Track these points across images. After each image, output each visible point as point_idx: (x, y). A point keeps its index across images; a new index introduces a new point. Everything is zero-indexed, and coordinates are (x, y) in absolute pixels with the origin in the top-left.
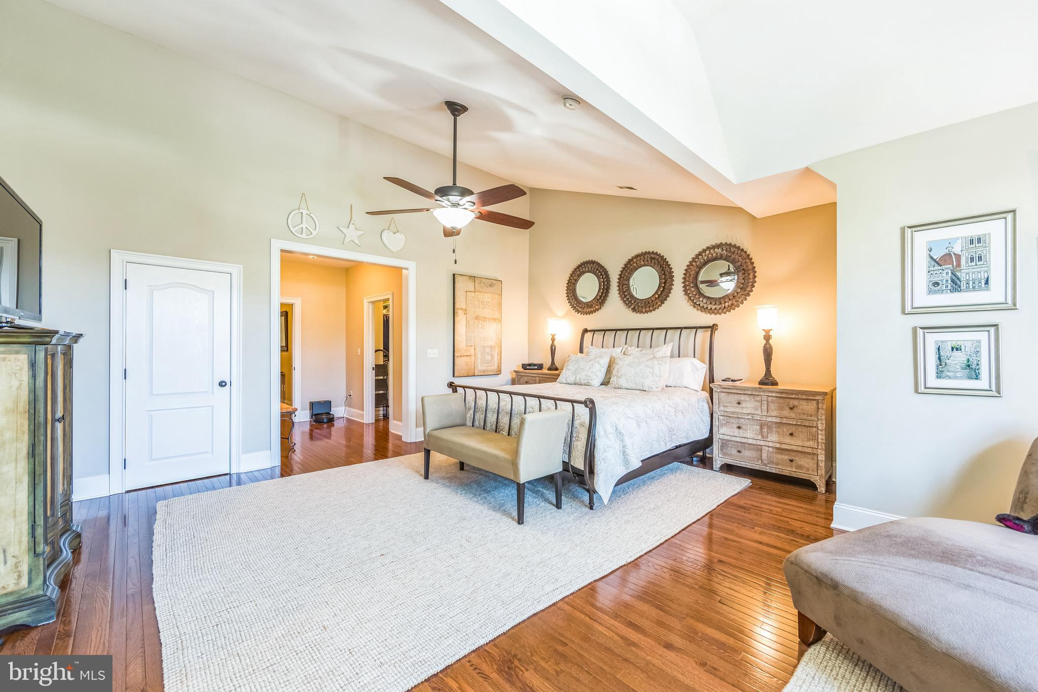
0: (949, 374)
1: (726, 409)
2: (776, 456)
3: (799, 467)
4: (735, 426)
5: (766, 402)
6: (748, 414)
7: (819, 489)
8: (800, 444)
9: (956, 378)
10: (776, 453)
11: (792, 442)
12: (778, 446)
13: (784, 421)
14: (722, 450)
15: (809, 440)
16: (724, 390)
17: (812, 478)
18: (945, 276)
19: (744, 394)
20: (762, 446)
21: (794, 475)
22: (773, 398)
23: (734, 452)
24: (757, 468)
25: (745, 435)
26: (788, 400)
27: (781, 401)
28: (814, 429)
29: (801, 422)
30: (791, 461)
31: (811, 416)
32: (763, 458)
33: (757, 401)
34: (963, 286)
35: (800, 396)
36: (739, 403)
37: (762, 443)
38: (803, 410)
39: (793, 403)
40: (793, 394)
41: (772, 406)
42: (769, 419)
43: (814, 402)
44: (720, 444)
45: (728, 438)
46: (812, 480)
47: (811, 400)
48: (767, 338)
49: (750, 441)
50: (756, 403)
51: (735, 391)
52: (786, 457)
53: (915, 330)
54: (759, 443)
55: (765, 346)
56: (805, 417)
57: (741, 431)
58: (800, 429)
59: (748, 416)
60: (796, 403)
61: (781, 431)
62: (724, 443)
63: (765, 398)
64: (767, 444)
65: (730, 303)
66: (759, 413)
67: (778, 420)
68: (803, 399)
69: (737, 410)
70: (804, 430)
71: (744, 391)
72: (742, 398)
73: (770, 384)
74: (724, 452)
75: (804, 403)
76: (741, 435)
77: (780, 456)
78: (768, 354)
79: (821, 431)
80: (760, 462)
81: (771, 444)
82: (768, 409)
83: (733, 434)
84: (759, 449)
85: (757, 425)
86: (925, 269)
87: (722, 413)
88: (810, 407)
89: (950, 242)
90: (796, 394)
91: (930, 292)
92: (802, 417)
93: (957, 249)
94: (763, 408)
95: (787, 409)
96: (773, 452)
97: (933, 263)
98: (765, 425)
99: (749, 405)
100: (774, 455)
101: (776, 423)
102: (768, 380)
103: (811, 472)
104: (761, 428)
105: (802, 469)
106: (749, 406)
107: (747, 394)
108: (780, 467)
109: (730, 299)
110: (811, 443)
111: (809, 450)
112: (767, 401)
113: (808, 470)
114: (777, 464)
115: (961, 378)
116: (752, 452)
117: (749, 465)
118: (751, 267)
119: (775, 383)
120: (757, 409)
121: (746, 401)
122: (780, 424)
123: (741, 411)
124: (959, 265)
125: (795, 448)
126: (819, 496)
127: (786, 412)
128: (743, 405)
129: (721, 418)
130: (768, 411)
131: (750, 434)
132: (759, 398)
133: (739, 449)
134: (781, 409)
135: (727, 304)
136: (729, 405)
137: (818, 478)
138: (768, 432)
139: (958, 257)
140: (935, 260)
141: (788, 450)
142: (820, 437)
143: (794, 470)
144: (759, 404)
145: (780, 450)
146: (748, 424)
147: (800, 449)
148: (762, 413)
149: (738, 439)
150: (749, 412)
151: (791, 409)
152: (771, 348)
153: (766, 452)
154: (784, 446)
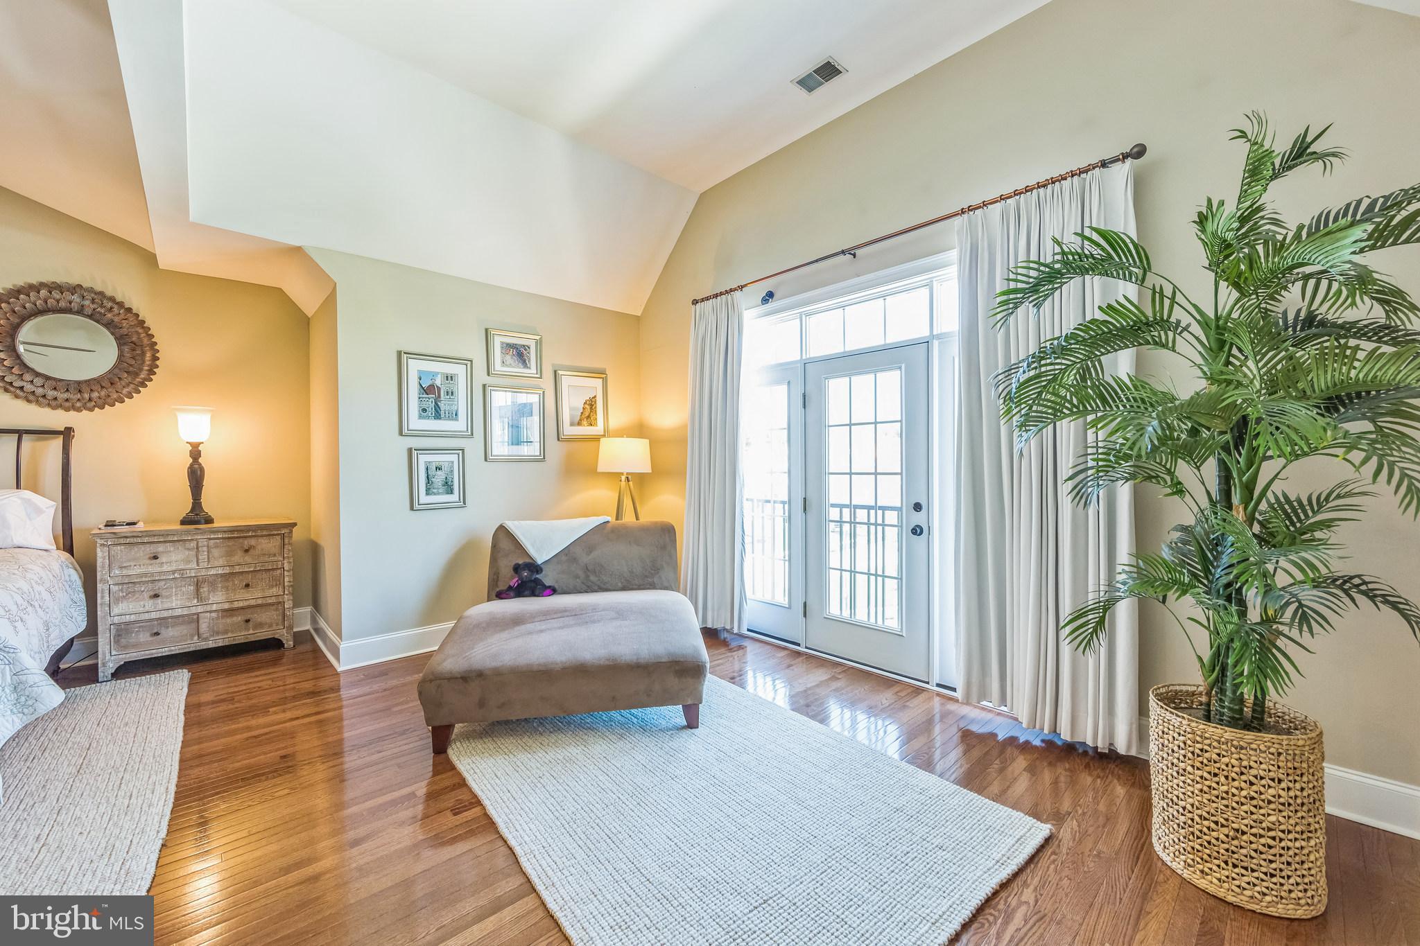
0: (435, 491)
1: (125, 572)
2: (224, 621)
3: (260, 625)
4: (146, 595)
5: (205, 549)
6: (174, 572)
7: (286, 646)
8: (260, 595)
9: (439, 494)
10: (223, 617)
11: (248, 596)
12: (226, 606)
13: (237, 569)
14: (117, 642)
15: (272, 587)
16: (122, 541)
17: (277, 633)
18: (430, 404)
19: (165, 542)
20: (198, 614)
21: (253, 639)
22: (218, 541)
23: (144, 637)
24: (191, 649)
25: (166, 606)
26: (241, 540)
27: (231, 543)
28: (279, 571)
29: (262, 566)
30: (247, 621)
31: (275, 555)
32: (201, 631)
33: (188, 549)
34: (442, 416)
35: (259, 533)
36: (155, 558)
37: (200, 609)
38: (262, 550)
39: (246, 543)
40: (248, 531)
41: (216, 552)
42: (213, 572)
43: (278, 538)
44: (113, 632)
45: (133, 618)
46: (276, 636)
47: (274, 535)
48: (195, 453)
49: (178, 612)
50: (187, 553)
51: (146, 540)
52: (239, 619)
53: (410, 450)
54: (194, 610)
55: (191, 467)
56: (267, 559)
57: (159, 601)
58: (259, 576)
59: (174, 574)
60: (253, 542)
61: (230, 584)
62: (121, 629)
63: (203, 543)
64: (208, 608)
65: (103, 393)
66: (194, 565)
67: (227, 570)
68: (262, 536)
69: (150, 569)
70: (265, 575)
71: (165, 538)
72: (161, 548)
73: (203, 521)
74: (122, 645)
75: (263, 541)
76: (160, 607)
77: (229, 621)
78: (196, 477)
79: (288, 571)
80: (196, 638)
81: (214, 607)
82: (208, 558)
83: (142, 609)
84: (195, 619)
85: (190, 585)
86: (416, 396)
87: (119, 580)
88: (270, 545)
89: (435, 374)
90: (253, 531)
91: (420, 417)
92: (262, 559)
93: (438, 382)
94: (200, 557)
95: (240, 553)
96: (218, 618)
97: (422, 391)
98: (204, 581)
99: (174, 557)
100: (220, 621)
101: (222, 575)
102: (196, 517)
103: (274, 627)
104: (198, 589)
105: (262, 628)
106: (174, 559)
107: (170, 542)
108: (230, 635)
109: (102, 387)
110: (274, 591)
111: (273, 600)
112: (208, 547)
113: (271, 625)
114: (226, 632)
115: (442, 494)
116: (183, 627)
117: (175, 649)
118: (146, 341)
119: (209, 520)
120: (189, 562)
121: (170, 552)
122: (226, 577)
123: (159, 569)
124: (439, 396)
125: (253, 602)
126: (287, 653)
127: (238, 557)
128: (163, 559)
129: (114, 588)
130: (209, 561)
131: (177, 602)
132: (193, 544)
133: (155, 631)
134: (230, 554)
135: (95, 395)
136: (132, 564)
137: (285, 631)
138: (209, 592)
139: (439, 389)
140: (423, 388)
141: (242, 608)
142: (287, 579)
143: (251, 632)
144: (193, 553)
145: (230, 612)
146: (172, 588)
147: (260, 602)
148: (198, 565)
149: (153, 615)
150: (174, 568)
151: (247, 551)
152: (202, 470)
153: (206, 620)
154: (236, 605)
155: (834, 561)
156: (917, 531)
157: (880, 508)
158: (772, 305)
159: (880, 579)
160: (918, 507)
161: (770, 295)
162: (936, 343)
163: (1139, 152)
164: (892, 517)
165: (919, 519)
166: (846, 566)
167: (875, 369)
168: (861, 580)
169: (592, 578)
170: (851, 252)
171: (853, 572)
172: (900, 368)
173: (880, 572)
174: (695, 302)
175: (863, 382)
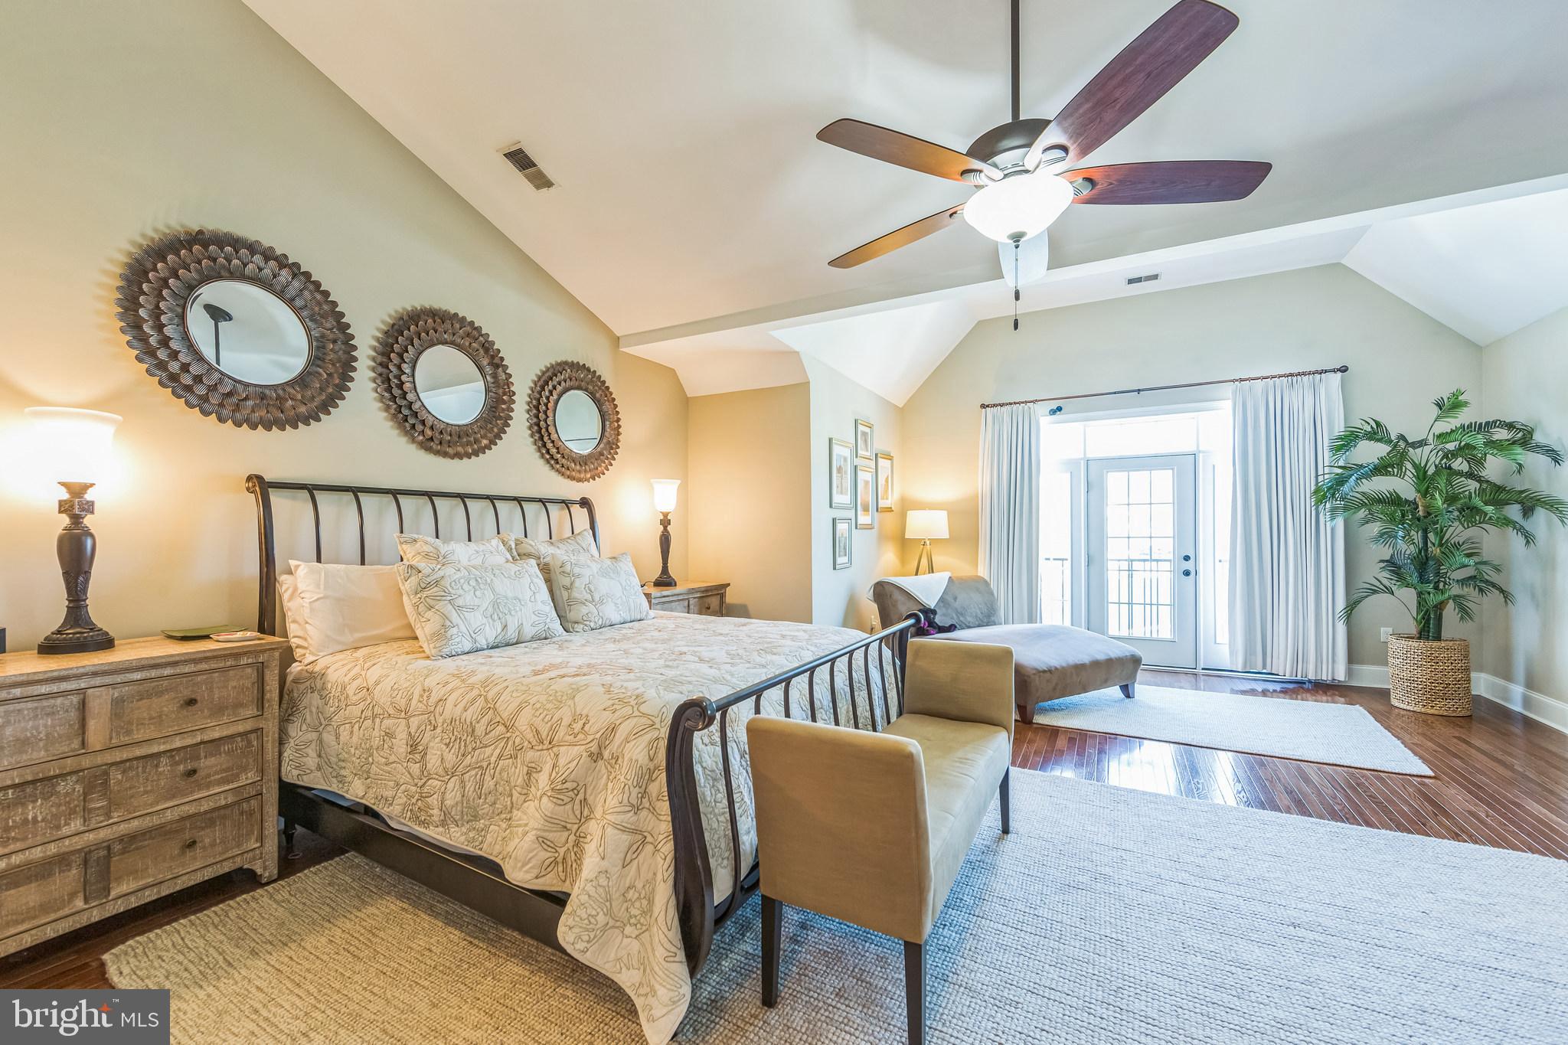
0: (841, 553)
48: (665, 522)
53: (834, 520)
73: (669, 584)
78: (665, 542)
89: (841, 457)
102: (664, 581)
119: (674, 583)
152: (669, 536)
155: (1113, 596)
156: (1187, 573)
157: (1154, 560)
158: (1058, 416)
159: (1154, 608)
160: (1187, 558)
161: (1059, 409)
162: (1201, 455)
163: (1344, 370)
164: (1166, 566)
165: (1189, 565)
166: (1125, 599)
167: (1150, 468)
168: (1138, 610)
169: (961, 619)
170: (1139, 391)
171: (1130, 604)
172: (1173, 469)
173: (1154, 601)
174: (983, 406)
175: (1139, 477)
